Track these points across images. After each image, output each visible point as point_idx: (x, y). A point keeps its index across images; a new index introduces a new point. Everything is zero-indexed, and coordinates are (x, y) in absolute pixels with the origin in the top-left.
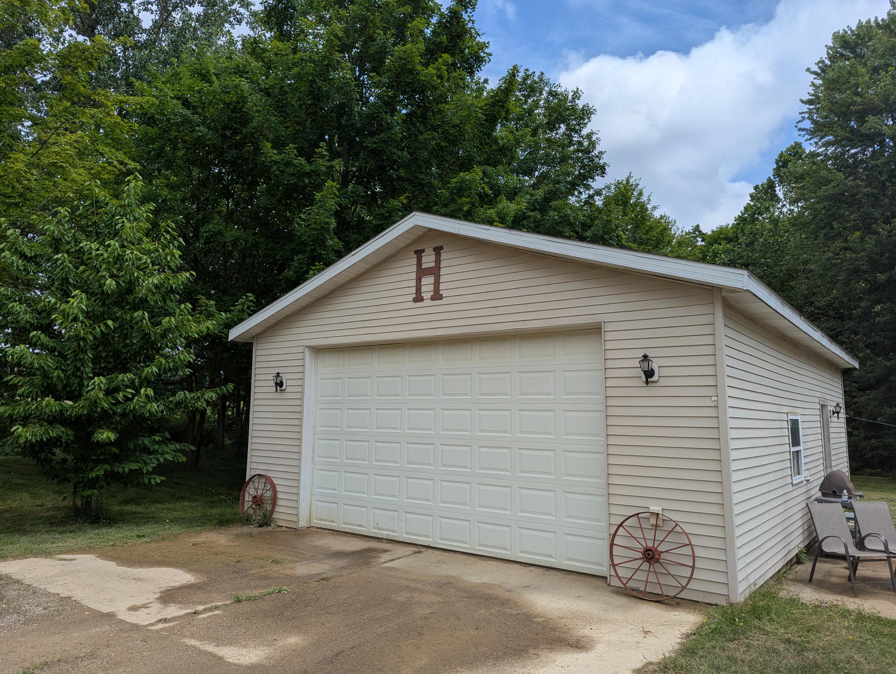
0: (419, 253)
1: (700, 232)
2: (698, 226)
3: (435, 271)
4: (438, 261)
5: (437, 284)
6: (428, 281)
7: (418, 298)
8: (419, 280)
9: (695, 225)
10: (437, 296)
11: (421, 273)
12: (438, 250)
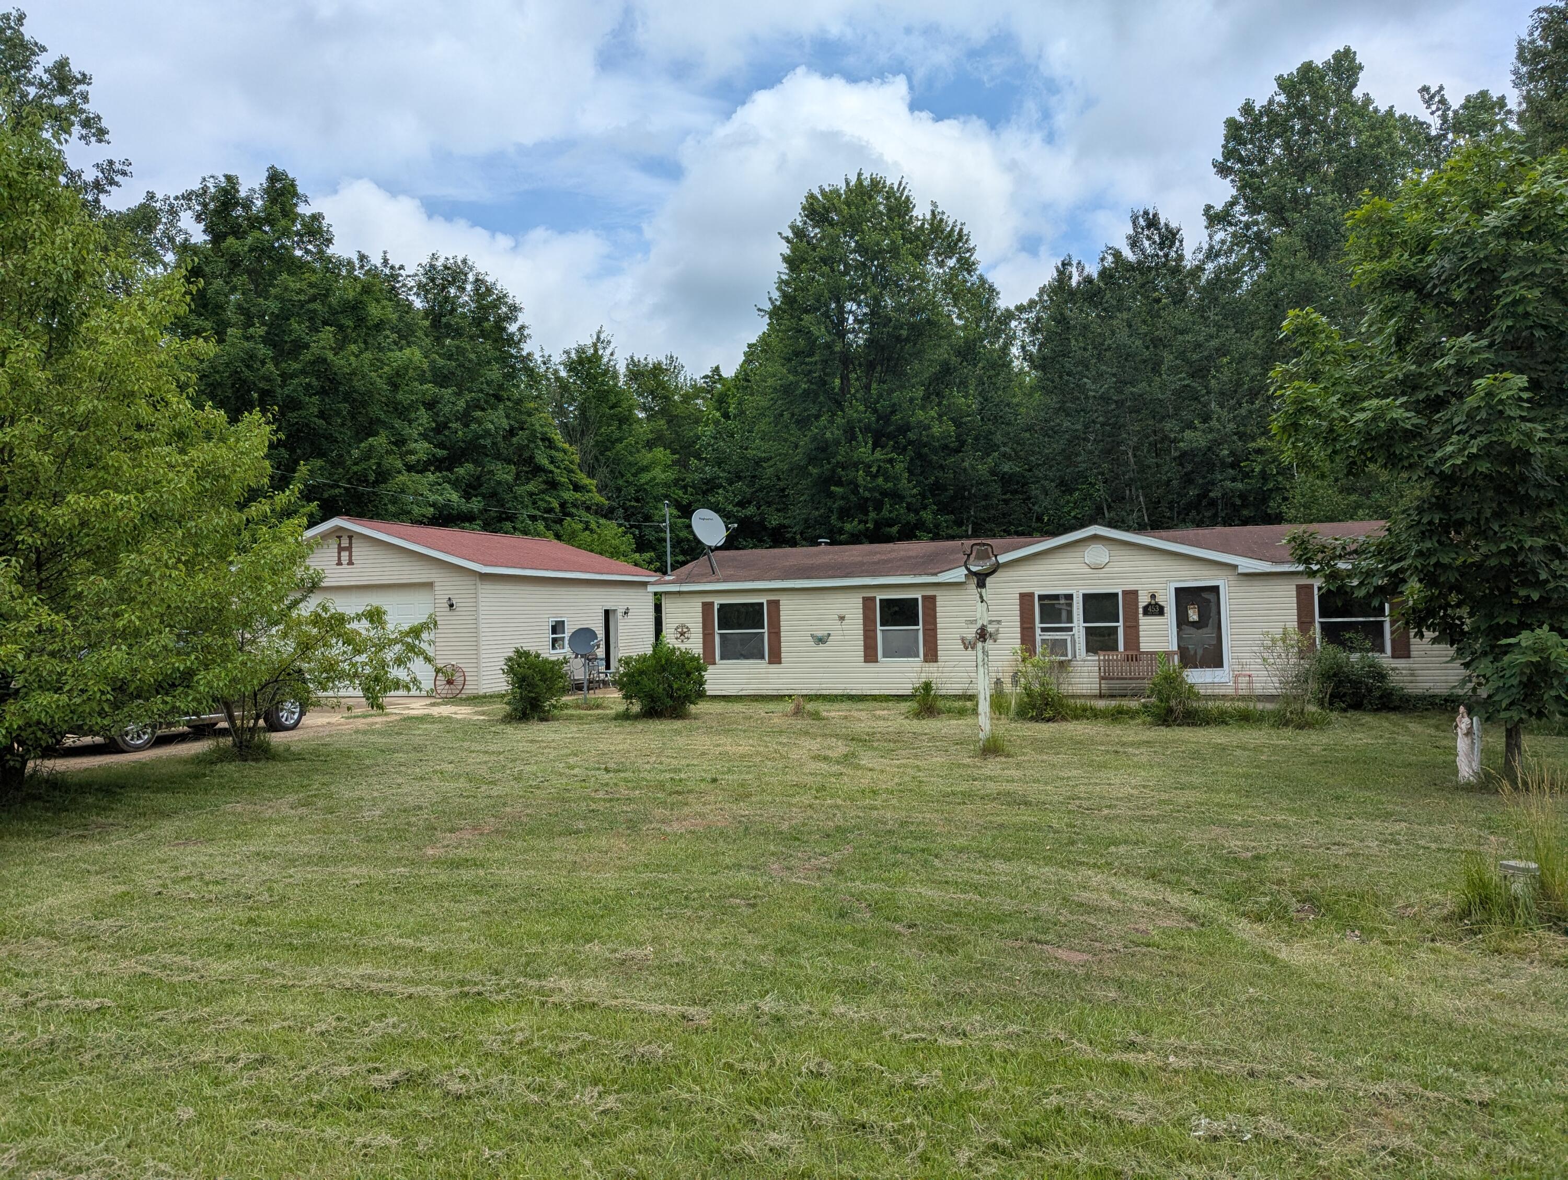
0: (339, 537)
1: (720, 375)
2: (717, 368)
3: (349, 549)
4: (350, 543)
5: (350, 556)
6: (345, 555)
7: (339, 563)
8: (339, 553)
9: (714, 366)
10: (350, 563)
11: (340, 549)
12: (350, 538)
